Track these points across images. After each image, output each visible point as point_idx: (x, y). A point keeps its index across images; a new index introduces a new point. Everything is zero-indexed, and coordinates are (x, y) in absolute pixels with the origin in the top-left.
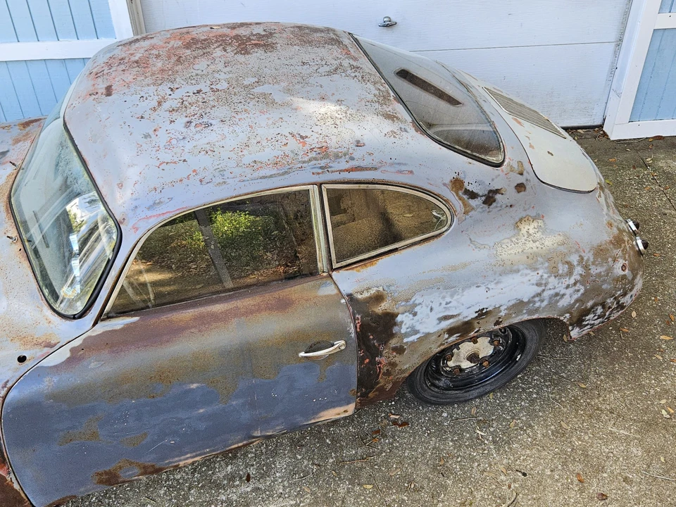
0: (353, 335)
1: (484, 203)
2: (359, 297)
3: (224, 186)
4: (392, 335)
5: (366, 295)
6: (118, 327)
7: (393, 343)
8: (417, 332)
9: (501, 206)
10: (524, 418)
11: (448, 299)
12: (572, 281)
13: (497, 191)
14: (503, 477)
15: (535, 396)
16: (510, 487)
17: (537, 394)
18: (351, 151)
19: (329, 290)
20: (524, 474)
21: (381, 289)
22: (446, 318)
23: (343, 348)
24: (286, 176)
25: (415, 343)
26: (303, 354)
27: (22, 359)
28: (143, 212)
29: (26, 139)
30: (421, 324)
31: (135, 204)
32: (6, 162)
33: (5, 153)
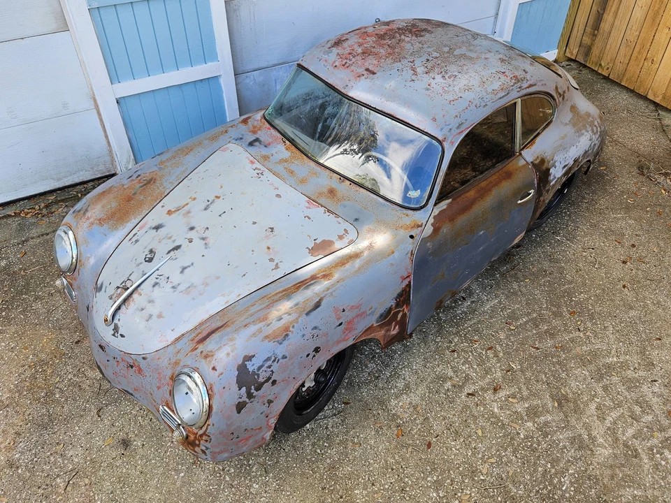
0: (536, 185)
1: (562, 98)
2: (536, 162)
3: (487, 107)
4: (548, 182)
5: (538, 160)
6: (445, 207)
7: (548, 186)
8: (555, 178)
9: (566, 101)
10: (572, 224)
11: (565, 156)
12: (598, 136)
14: (585, 254)
15: (568, 213)
16: (591, 257)
18: (525, 76)
19: (522, 163)
20: (593, 249)
21: (542, 156)
22: (564, 167)
23: (534, 194)
24: (508, 95)
25: (554, 185)
26: (519, 202)
27: (412, 237)
28: (455, 131)
29: (259, 130)
30: (557, 173)
31: (450, 127)
32: (269, 144)
33: (257, 140)
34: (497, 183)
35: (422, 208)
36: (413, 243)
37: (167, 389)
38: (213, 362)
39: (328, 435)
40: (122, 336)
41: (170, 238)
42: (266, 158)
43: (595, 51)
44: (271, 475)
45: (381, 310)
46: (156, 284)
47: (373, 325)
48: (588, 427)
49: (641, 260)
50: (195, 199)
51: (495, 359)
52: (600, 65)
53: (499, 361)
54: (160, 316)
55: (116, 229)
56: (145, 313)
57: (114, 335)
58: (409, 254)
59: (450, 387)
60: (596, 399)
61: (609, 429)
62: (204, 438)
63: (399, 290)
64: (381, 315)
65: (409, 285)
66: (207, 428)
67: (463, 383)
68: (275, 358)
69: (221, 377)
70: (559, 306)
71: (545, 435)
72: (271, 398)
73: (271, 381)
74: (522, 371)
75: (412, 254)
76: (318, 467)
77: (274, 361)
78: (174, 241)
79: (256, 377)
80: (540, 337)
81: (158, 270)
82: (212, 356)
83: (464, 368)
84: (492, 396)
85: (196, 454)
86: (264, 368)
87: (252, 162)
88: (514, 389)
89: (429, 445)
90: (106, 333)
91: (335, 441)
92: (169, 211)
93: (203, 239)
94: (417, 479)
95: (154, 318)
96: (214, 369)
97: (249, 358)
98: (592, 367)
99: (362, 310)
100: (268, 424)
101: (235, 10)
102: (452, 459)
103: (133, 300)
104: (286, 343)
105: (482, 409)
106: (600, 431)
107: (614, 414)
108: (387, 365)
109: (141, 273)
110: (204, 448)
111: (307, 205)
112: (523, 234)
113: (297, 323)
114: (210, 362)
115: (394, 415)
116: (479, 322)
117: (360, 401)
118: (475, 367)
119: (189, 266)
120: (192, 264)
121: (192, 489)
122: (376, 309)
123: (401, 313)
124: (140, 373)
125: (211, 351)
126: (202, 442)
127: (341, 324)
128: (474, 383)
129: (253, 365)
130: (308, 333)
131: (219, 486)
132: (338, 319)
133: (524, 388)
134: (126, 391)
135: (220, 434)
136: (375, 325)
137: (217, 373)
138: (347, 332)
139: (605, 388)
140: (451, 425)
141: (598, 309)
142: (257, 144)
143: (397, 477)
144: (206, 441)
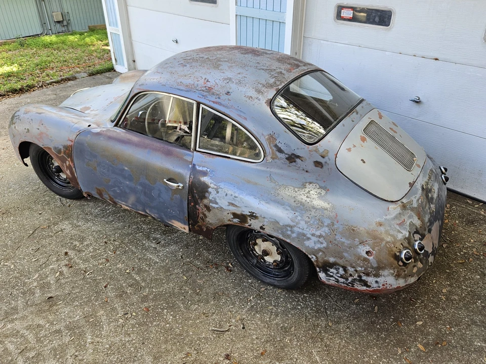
0: (188, 185)
1: (287, 159)
2: (197, 168)
3: (164, 86)
4: (205, 197)
5: (201, 169)
6: (118, 131)
7: (206, 201)
8: (217, 203)
9: (299, 167)
10: (279, 310)
11: (237, 195)
12: (318, 233)
13: (298, 157)
14: (233, 321)
15: (299, 307)
16: (230, 326)
17: (302, 308)
18: (221, 94)
19: (189, 159)
20: (243, 328)
21: (209, 170)
22: (233, 204)
23: (180, 187)
24: (187, 93)
26: (165, 180)
27: (89, 126)
30: (219, 200)
36: (85, 128)
45: (56, 145)
47: (51, 149)
63: (65, 144)
65: (71, 147)
75: (79, 132)
77: (18, 118)
99: (48, 133)
122: (53, 140)
123: (68, 162)
127: (38, 129)
132: (39, 126)
136: (53, 151)
138: (40, 137)
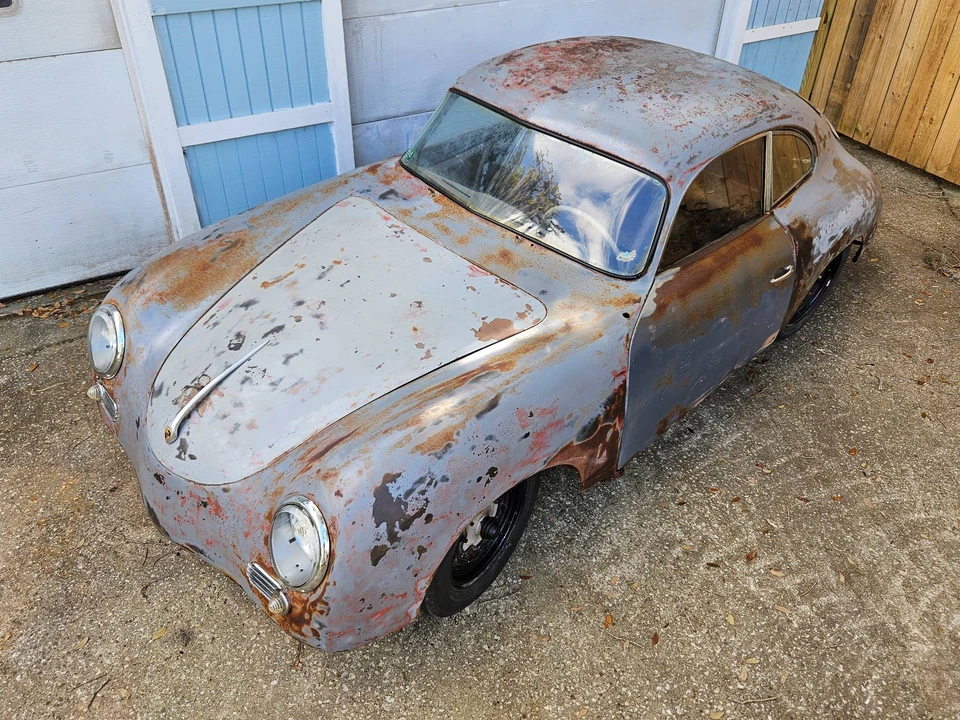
0: (796, 260)
3: (727, 137)
4: (810, 257)
5: (796, 225)
6: (671, 278)
7: (809, 265)
8: (820, 254)
10: (839, 333)
11: (832, 223)
12: (872, 203)
14: (861, 371)
17: (832, 316)
19: (774, 226)
20: (873, 365)
21: (802, 219)
22: (831, 239)
23: (792, 272)
24: (756, 125)
25: (818, 264)
26: (773, 281)
27: (626, 315)
28: (685, 167)
29: (394, 179)
30: (822, 246)
31: (677, 161)
32: (410, 196)
33: (392, 192)
34: (743, 250)
35: (638, 277)
36: (629, 324)
37: (260, 535)
38: (338, 483)
39: (500, 624)
40: (192, 457)
41: (267, 316)
42: (406, 213)
43: (849, 111)
44: (414, 682)
45: (585, 421)
46: (246, 379)
47: (572, 443)
48: (893, 612)
49: (943, 380)
50: (303, 266)
51: (745, 514)
52: (857, 129)
53: (751, 517)
54: (251, 426)
55: (185, 308)
56: (229, 423)
57: (179, 457)
58: (624, 340)
59: (680, 555)
60: (901, 572)
61: (925, 614)
62: (318, 608)
63: (609, 393)
64: (584, 429)
65: (623, 386)
66: (324, 590)
67: (700, 549)
68: (432, 480)
69: (349, 506)
70: (831, 442)
71: (831, 623)
72: (424, 543)
73: (424, 515)
74: (786, 531)
75: (628, 340)
76: (486, 671)
77: (430, 484)
78: (273, 320)
79: (402, 507)
80: (809, 483)
81: (249, 359)
82: (335, 475)
83: (699, 527)
84: (745, 568)
85: (303, 638)
86: (415, 494)
87: (386, 218)
88: (777, 558)
89: (655, 639)
90: (165, 455)
91: (509, 633)
92: (264, 283)
93: (318, 316)
94: (641, 688)
95: (243, 429)
96: (338, 494)
97: (392, 478)
98: (890, 526)
99: (558, 417)
100: (416, 589)
101: (355, 33)
102: (692, 659)
103: (210, 403)
104: (447, 457)
105: (732, 586)
106: (913, 617)
107: (932, 593)
108: (584, 524)
109: (223, 365)
110: (316, 626)
111: (470, 271)
112: (776, 335)
113: (464, 428)
114: (332, 484)
115: (598, 594)
116: (717, 463)
117: (545, 574)
118: (716, 526)
119: (297, 354)
120: (301, 351)
121: (290, 705)
122: (577, 418)
123: (611, 431)
124: (217, 514)
125: (334, 469)
126: (314, 615)
127: (527, 435)
128: (716, 549)
129: (398, 489)
130: (480, 443)
131: (333, 700)
132: (524, 427)
133: (792, 556)
134: (192, 547)
135: (345, 599)
136: (575, 444)
137: (342, 501)
138: (535, 449)
139: (913, 556)
140: (686, 609)
141: (889, 446)
142: (392, 196)
143: (608, 685)
144: (322, 612)
